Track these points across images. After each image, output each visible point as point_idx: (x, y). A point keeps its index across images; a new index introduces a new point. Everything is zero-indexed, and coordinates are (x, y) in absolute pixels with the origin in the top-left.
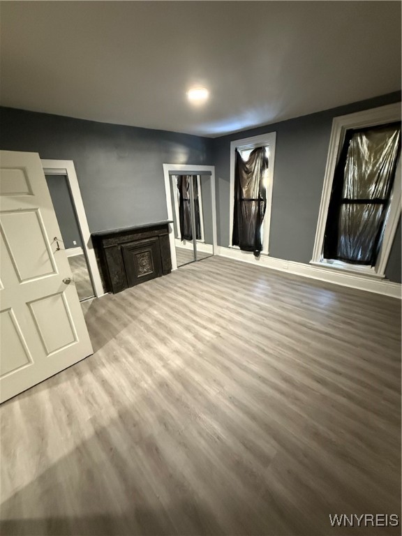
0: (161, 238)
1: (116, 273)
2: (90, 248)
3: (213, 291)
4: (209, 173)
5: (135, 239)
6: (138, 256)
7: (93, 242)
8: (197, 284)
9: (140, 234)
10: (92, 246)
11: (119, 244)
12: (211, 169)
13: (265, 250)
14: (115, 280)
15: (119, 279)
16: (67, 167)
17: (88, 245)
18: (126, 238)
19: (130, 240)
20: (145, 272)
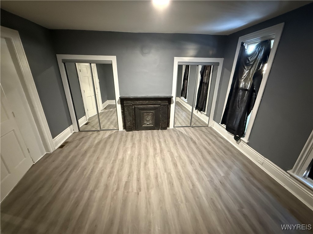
0: (162, 106)
1: (129, 120)
2: (118, 104)
3: (176, 154)
4: (218, 64)
5: (144, 103)
6: (145, 114)
7: (121, 101)
8: (171, 145)
9: (148, 101)
10: (120, 103)
11: (133, 105)
12: (220, 61)
13: (245, 139)
14: (128, 124)
15: (130, 124)
16: (113, 59)
17: (118, 102)
18: (138, 102)
19: (140, 104)
20: (148, 125)
